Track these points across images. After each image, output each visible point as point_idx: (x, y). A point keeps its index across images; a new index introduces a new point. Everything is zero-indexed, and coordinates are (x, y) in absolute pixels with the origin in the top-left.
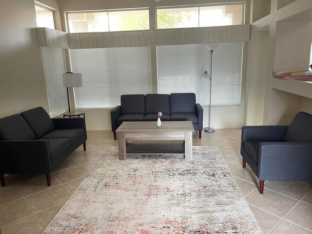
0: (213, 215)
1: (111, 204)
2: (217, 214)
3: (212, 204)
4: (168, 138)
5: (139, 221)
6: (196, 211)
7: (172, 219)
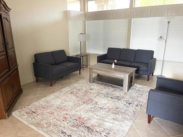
0: (104, 123)
1: (65, 101)
2: (107, 123)
3: (111, 118)
4: (115, 76)
5: (68, 112)
6: (98, 118)
7: (82, 117)
